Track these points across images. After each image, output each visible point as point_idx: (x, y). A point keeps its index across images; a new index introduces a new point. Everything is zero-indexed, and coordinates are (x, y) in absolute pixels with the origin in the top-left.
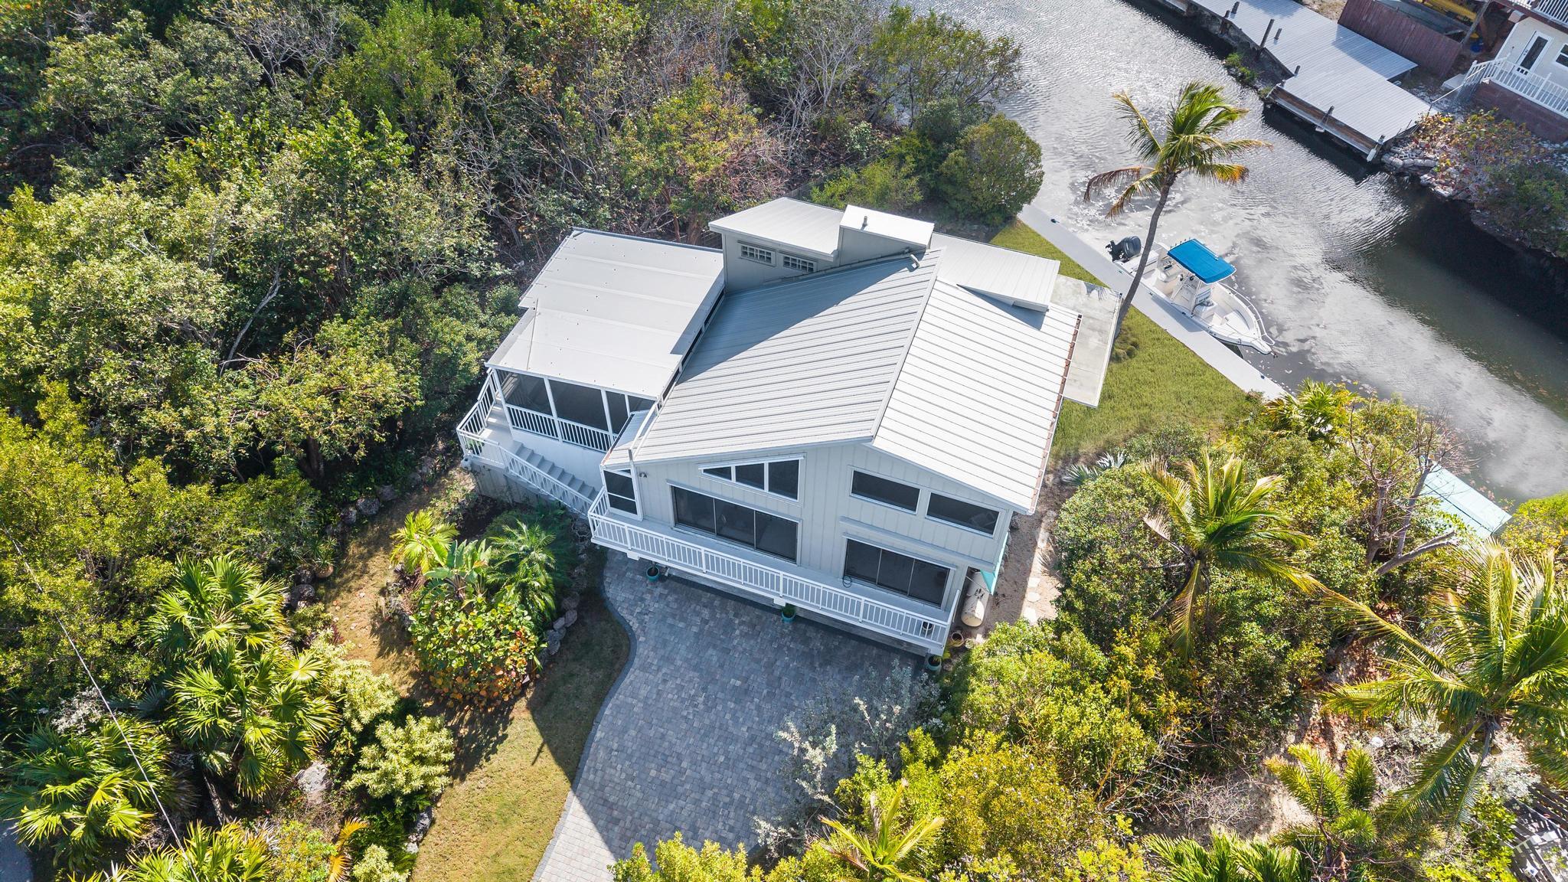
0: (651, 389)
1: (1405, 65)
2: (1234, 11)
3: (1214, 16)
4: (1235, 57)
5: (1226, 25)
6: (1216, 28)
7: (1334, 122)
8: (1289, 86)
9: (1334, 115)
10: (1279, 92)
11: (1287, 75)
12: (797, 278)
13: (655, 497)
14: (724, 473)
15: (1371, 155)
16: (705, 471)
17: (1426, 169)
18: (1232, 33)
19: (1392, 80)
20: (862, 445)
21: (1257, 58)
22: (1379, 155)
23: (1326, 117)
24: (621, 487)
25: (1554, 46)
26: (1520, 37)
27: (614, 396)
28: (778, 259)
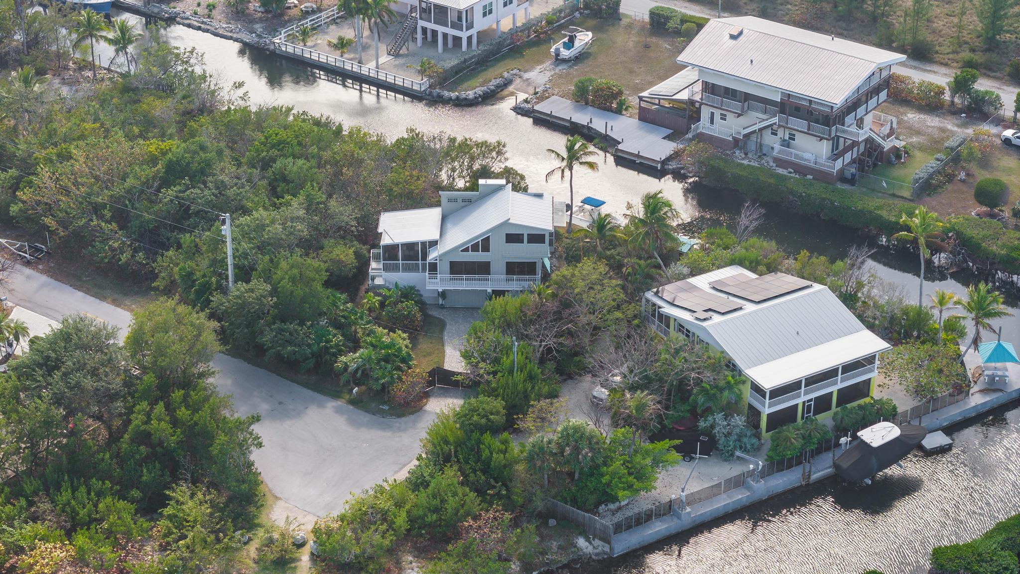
0: (436, 236)
1: (669, 131)
2: (591, 122)
3: (583, 126)
4: (596, 141)
5: (589, 129)
6: (585, 131)
7: (642, 157)
8: (620, 147)
9: (641, 154)
10: (617, 150)
11: (619, 143)
12: (466, 206)
13: (443, 267)
14: (466, 250)
15: (659, 166)
16: (462, 251)
17: (682, 168)
18: (593, 131)
19: (664, 138)
20: (506, 223)
21: (606, 140)
22: (662, 166)
23: (638, 156)
24: (433, 267)
25: (717, 114)
26: (705, 113)
27: (424, 244)
28: (460, 201)
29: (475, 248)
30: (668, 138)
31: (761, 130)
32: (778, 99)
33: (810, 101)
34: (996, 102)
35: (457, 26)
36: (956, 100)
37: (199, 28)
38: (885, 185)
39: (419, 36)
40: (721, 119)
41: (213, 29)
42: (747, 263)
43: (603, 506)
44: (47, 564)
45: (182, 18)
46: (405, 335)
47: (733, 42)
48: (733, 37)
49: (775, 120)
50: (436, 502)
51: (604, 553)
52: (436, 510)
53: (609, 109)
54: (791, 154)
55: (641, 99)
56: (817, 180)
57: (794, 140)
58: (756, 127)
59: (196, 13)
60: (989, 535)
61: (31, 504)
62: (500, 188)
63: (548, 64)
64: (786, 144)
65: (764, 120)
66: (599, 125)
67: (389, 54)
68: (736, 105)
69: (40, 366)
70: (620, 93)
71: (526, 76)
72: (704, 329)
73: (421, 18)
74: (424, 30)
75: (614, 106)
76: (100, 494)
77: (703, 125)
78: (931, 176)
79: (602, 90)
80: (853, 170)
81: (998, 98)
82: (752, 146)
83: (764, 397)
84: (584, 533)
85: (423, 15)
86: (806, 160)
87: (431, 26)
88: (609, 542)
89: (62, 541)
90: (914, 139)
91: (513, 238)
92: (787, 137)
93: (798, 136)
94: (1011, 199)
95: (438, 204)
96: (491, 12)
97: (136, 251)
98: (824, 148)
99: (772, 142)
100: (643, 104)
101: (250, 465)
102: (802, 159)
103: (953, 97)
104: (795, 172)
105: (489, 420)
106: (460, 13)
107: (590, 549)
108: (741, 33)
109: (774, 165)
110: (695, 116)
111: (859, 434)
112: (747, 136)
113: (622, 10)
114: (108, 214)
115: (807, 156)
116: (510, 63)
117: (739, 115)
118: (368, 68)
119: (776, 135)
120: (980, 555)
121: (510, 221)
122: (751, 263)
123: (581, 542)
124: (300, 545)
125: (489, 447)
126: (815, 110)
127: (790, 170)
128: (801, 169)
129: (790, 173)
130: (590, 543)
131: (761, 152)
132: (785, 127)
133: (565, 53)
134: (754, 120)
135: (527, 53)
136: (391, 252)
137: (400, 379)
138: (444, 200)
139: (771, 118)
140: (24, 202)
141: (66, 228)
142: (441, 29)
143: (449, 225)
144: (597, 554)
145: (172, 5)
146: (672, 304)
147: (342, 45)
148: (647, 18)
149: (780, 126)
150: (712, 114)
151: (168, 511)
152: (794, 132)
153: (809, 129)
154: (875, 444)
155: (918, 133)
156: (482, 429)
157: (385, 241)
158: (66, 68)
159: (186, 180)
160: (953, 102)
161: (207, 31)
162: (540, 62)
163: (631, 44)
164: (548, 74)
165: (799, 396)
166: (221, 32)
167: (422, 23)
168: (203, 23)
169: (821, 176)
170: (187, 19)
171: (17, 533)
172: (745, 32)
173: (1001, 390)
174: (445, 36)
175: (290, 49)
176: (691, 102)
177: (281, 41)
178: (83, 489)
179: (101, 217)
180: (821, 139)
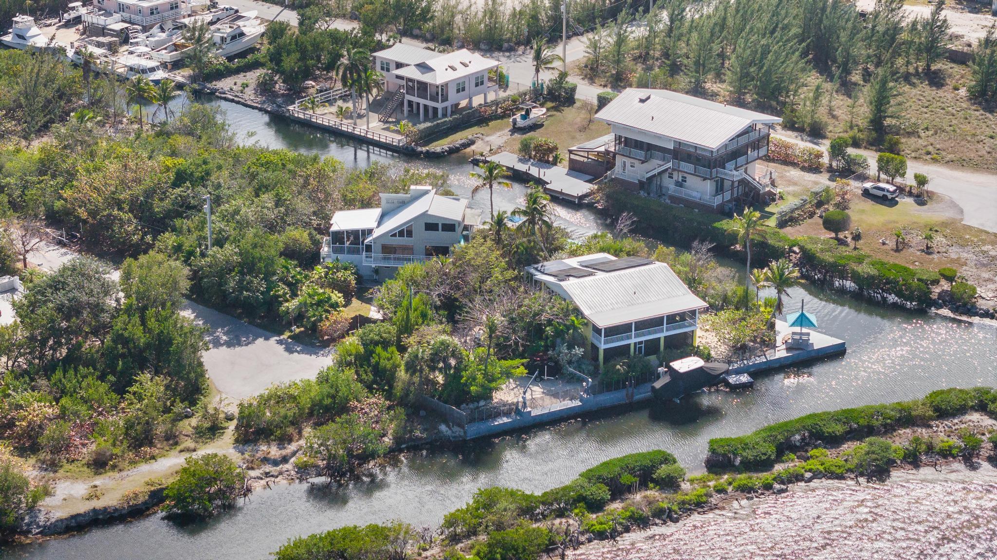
0: (374, 225)
1: (590, 177)
2: (529, 170)
4: (531, 183)
5: (527, 174)
7: (564, 194)
8: (548, 186)
9: (564, 192)
10: (546, 189)
11: (548, 184)
12: (401, 206)
13: (376, 248)
14: (394, 235)
15: (576, 201)
16: (391, 236)
18: (530, 176)
19: (585, 182)
20: (425, 214)
21: (538, 181)
22: (579, 201)
24: (369, 248)
25: (628, 162)
26: (619, 160)
27: (363, 231)
28: (399, 202)
29: (401, 234)
30: (590, 181)
31: (660, 173)
32: (671, 147)
33: (696, 148)
34: (864, 164)
35: (434, 98)
36: (834, 164)
37: (232, 101)
39: (406, 108)
40: (631, 166)
41: (243, 101)
42: (612, 251)
43: (464, 405)
44: (37, 415)
45: (220, 93)
46: (340, 295)
47: (641, 104)
48: (642, 101)
49: (670, 165)
50: (333, 391)
51: (460, 436)
52: (333, 397)
53: (548, 162)
54: (683, 193)
55: (571, 152)
56: (702, 212)
57: (685, 181)
58: (656, 172)
59: (231, 89)
60: (757, 433)
61: (32, 379)
62: (426, 192)
63: (507, 131)
64: (680, 184)
65: (661, 166)
66: (534, 171)
67: (380, 121)
68: (641, 154)
69: (51, 287)
70: (555, 148)
71: (487, 139)
72: (561, 286)
73: (407, 93)
74: (410, 103)
75: (551, 159)
76: (85, 377)
77: (617, 171)
78: (793, 211)
79: (541, 146)
80: (730, 205)
81: (865, 160)
82: (654, 187)
83: (600, 335)
84: (446, 422)
85: (410, 91)
86: (693, 197)
87: (415, 99)
88: (463, 428)
89: (51, 403)
90: (791, 189)
91: (431, 226)
92: (680, 180)
93: (689, 177)
94: (852, 225)
95: (378, 205)
96: (463, 89)
97: (145, 234)
98: (708, 187)
99: (669, 184)
100: (572, 156)
101: (200, 364)
102: (690, 196)
103: (831, 160)
104: (685, 206)
105: (381, 337)
106: (437, 87)
107: (449, 433)
108: (649, 98)
109: (670, 202)
110: (610, 165)
111: (671, 364)
112: (650, 179)
113: (576, 97)
114: (127, 208)
115: (694, 194)
116: (476, 129)
117: (643, 162)
118: (361, 129)
119: (672, 177)
120: (746, 444)
121: (429, 213)
122: (616, 251)
123: (443, 428)
124: (229, 418)
125: (379, 355)
126: (699, 155)
127: (681, 205)
128: (690, 204)
129: (681, 207)
130: (450, 429)
131: (661, 192)
132: (679, 171)
133: (521, 123)
134: (655, 166)
135: (491, 124)
136: (338, 238)
137: (327, 318)
138: (383, 202)
139: (667, 163)
140: (65, 200)
141: (94, 218)
142: (422, 101)
143: (385, 219)
144: (454, 437)
145: (214, 83)
146: (543, 273)
147: (342, 113)
148: (595, 101)
149: (674, 170)
150: (624, 162)
151: (133, 389)
152: (685, 175)
153: (696, 172)
154: (682, 371)
155: (795, 184)
156: (376, 343)
157: (334, 228)
158: (121, 122)
159: (188, 184)
160: (831, 165)
161: (238, 103)
162: (500, 129)
163: (578, 120)
164: (505, 138)
165: (629, 338)
166: (249, 103)
167: (408, 97)
168: (236, 96)
170: (224, 93)
171: (18, 397)
172: (652, 97)
173: (802, 349)
174: (426, 106)
175: (301, 116)
176: (607, 152)
177: (295, 109)
178: (72, 372)
179: (120, 209)
180: (705, 179)
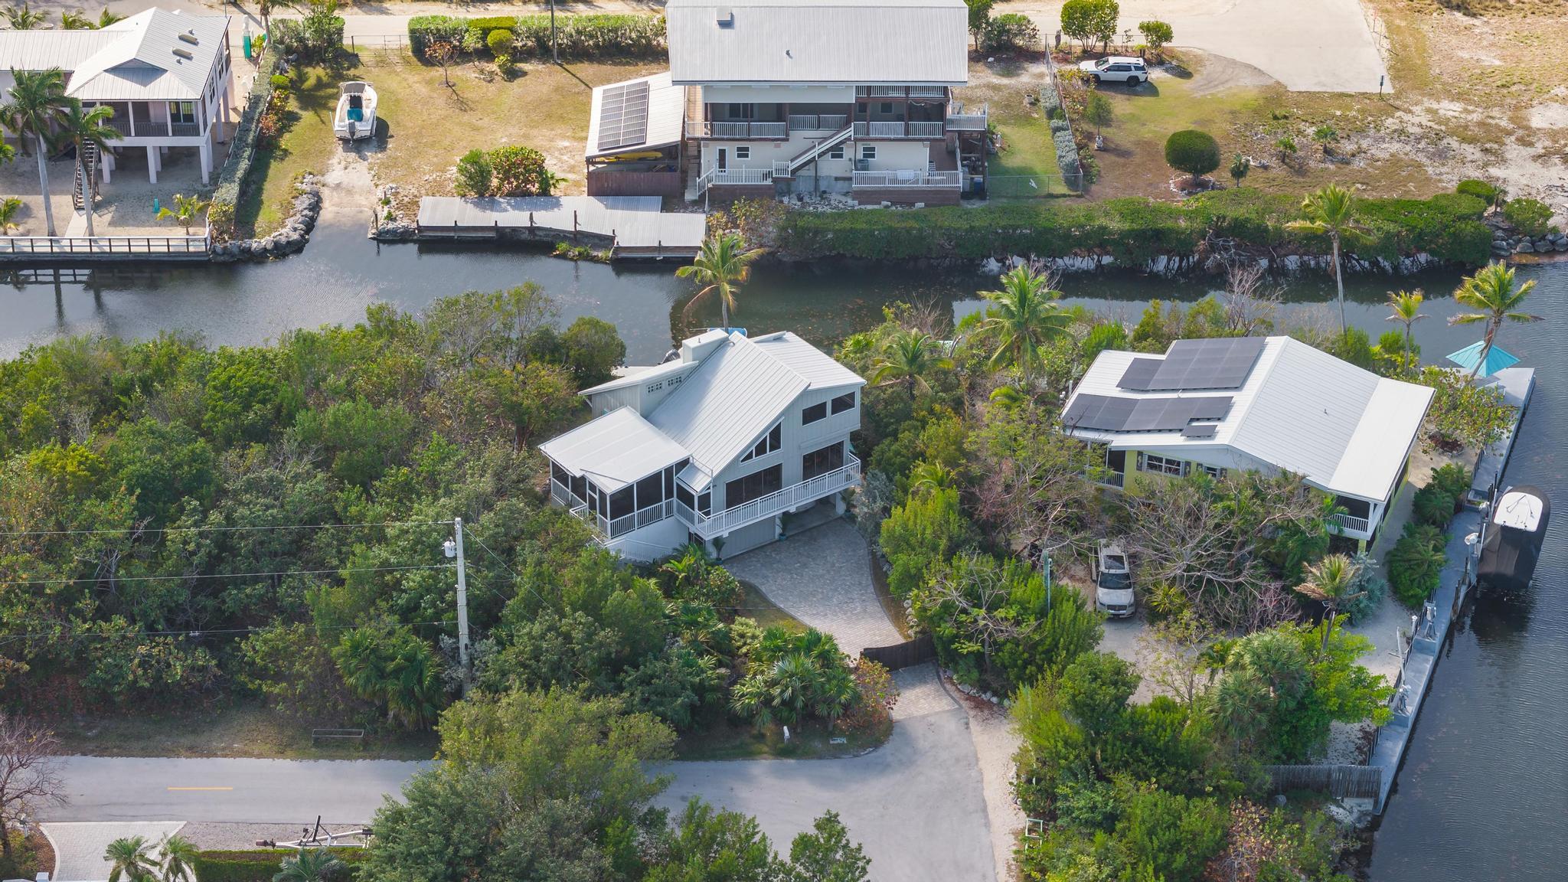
1: (657, 199)
2: (531, 220)
3: (517, 230)
4: (564, 246)
5: (532, 231)
7: (667, 249)
8: (618, 244)
10: (614, 251)
12: (676, 390)
14: (749, 456)
16: (743, 460)
18: (540, 233)
19: (663, 211)
21: (576, 240)
23: (659, 249)
24: (705, 501)
25: (731, 149)
26: (709, 157)
27: (669, 471)
28: (665, 384)
29: (761, 449)
32: (851, 98)
33: (907, 89)
34: (1029, 30)
38: (1034, 185)
40: (739, 156)
47: (731, 32)
49: (848, 133)
53: (528, 193)
54: (876, 179)
55: (591, 161)
56: (934, 206)
57: (873, 156)
62: (722, 344)
63: (342, 153)
64: (860, 165)
65: (825, 139)
67: (79, 209)
71: (330, 180)
72: (1226, 448)
75: (536, 186)
80: (978, 177)
81: (1027, 22)
82: (809, 183)
86: (903, 182)
87: (130, 142)
91: (813, 414)
92: (860, 156)
93: (883, 148)
99: (838, 169)
104: (893, 204)
106: (192, 104)
108: (732, 15)
109: (856, 202)
111: (1498, 522)
115: (903, 175)
116: (281, 167)
117: (779, 142)
119: (841, 156)
121: (810, 387)
126: (917, 100)
127: (885, 203)
128: (902, 197)
129: (887, 207)
134: (804, 141)
135: (286, 145)
139: (838, 132)
142: (152, 142)
146: (1120, 432)
148: (407, 41)
150: (722, 153)
152: (872, 144)
153: (907, 132)
154: (1530, 527)
157: (608, 486)
164: (362, 168)
169: (937, 198)
176: (686, 143)
